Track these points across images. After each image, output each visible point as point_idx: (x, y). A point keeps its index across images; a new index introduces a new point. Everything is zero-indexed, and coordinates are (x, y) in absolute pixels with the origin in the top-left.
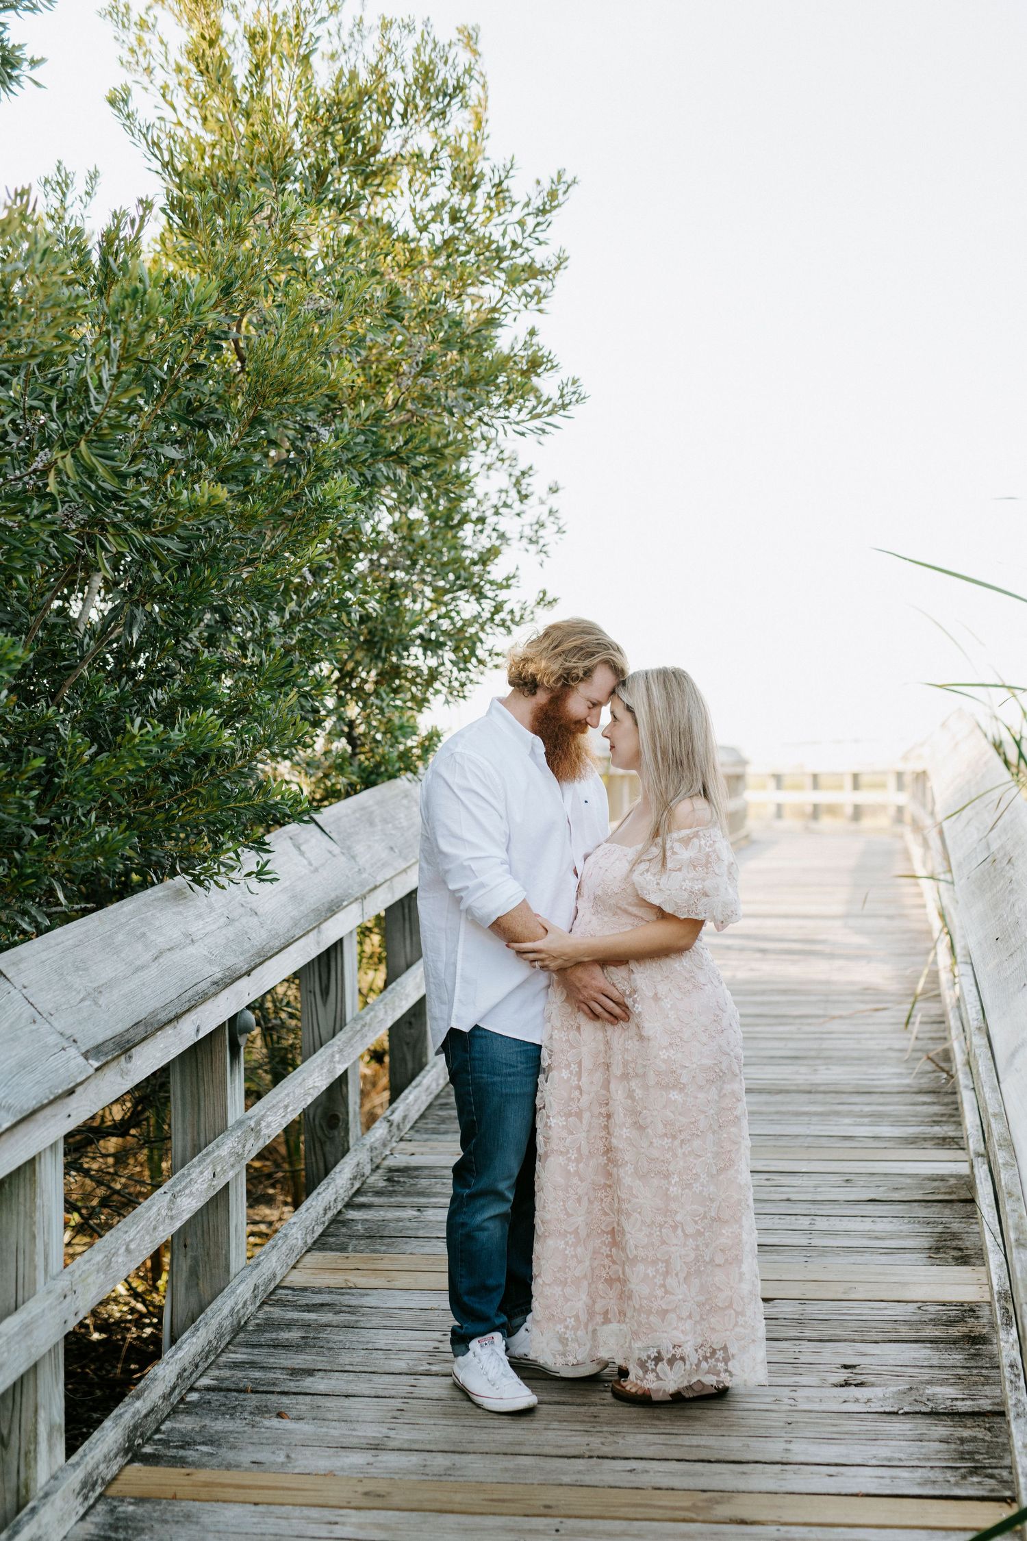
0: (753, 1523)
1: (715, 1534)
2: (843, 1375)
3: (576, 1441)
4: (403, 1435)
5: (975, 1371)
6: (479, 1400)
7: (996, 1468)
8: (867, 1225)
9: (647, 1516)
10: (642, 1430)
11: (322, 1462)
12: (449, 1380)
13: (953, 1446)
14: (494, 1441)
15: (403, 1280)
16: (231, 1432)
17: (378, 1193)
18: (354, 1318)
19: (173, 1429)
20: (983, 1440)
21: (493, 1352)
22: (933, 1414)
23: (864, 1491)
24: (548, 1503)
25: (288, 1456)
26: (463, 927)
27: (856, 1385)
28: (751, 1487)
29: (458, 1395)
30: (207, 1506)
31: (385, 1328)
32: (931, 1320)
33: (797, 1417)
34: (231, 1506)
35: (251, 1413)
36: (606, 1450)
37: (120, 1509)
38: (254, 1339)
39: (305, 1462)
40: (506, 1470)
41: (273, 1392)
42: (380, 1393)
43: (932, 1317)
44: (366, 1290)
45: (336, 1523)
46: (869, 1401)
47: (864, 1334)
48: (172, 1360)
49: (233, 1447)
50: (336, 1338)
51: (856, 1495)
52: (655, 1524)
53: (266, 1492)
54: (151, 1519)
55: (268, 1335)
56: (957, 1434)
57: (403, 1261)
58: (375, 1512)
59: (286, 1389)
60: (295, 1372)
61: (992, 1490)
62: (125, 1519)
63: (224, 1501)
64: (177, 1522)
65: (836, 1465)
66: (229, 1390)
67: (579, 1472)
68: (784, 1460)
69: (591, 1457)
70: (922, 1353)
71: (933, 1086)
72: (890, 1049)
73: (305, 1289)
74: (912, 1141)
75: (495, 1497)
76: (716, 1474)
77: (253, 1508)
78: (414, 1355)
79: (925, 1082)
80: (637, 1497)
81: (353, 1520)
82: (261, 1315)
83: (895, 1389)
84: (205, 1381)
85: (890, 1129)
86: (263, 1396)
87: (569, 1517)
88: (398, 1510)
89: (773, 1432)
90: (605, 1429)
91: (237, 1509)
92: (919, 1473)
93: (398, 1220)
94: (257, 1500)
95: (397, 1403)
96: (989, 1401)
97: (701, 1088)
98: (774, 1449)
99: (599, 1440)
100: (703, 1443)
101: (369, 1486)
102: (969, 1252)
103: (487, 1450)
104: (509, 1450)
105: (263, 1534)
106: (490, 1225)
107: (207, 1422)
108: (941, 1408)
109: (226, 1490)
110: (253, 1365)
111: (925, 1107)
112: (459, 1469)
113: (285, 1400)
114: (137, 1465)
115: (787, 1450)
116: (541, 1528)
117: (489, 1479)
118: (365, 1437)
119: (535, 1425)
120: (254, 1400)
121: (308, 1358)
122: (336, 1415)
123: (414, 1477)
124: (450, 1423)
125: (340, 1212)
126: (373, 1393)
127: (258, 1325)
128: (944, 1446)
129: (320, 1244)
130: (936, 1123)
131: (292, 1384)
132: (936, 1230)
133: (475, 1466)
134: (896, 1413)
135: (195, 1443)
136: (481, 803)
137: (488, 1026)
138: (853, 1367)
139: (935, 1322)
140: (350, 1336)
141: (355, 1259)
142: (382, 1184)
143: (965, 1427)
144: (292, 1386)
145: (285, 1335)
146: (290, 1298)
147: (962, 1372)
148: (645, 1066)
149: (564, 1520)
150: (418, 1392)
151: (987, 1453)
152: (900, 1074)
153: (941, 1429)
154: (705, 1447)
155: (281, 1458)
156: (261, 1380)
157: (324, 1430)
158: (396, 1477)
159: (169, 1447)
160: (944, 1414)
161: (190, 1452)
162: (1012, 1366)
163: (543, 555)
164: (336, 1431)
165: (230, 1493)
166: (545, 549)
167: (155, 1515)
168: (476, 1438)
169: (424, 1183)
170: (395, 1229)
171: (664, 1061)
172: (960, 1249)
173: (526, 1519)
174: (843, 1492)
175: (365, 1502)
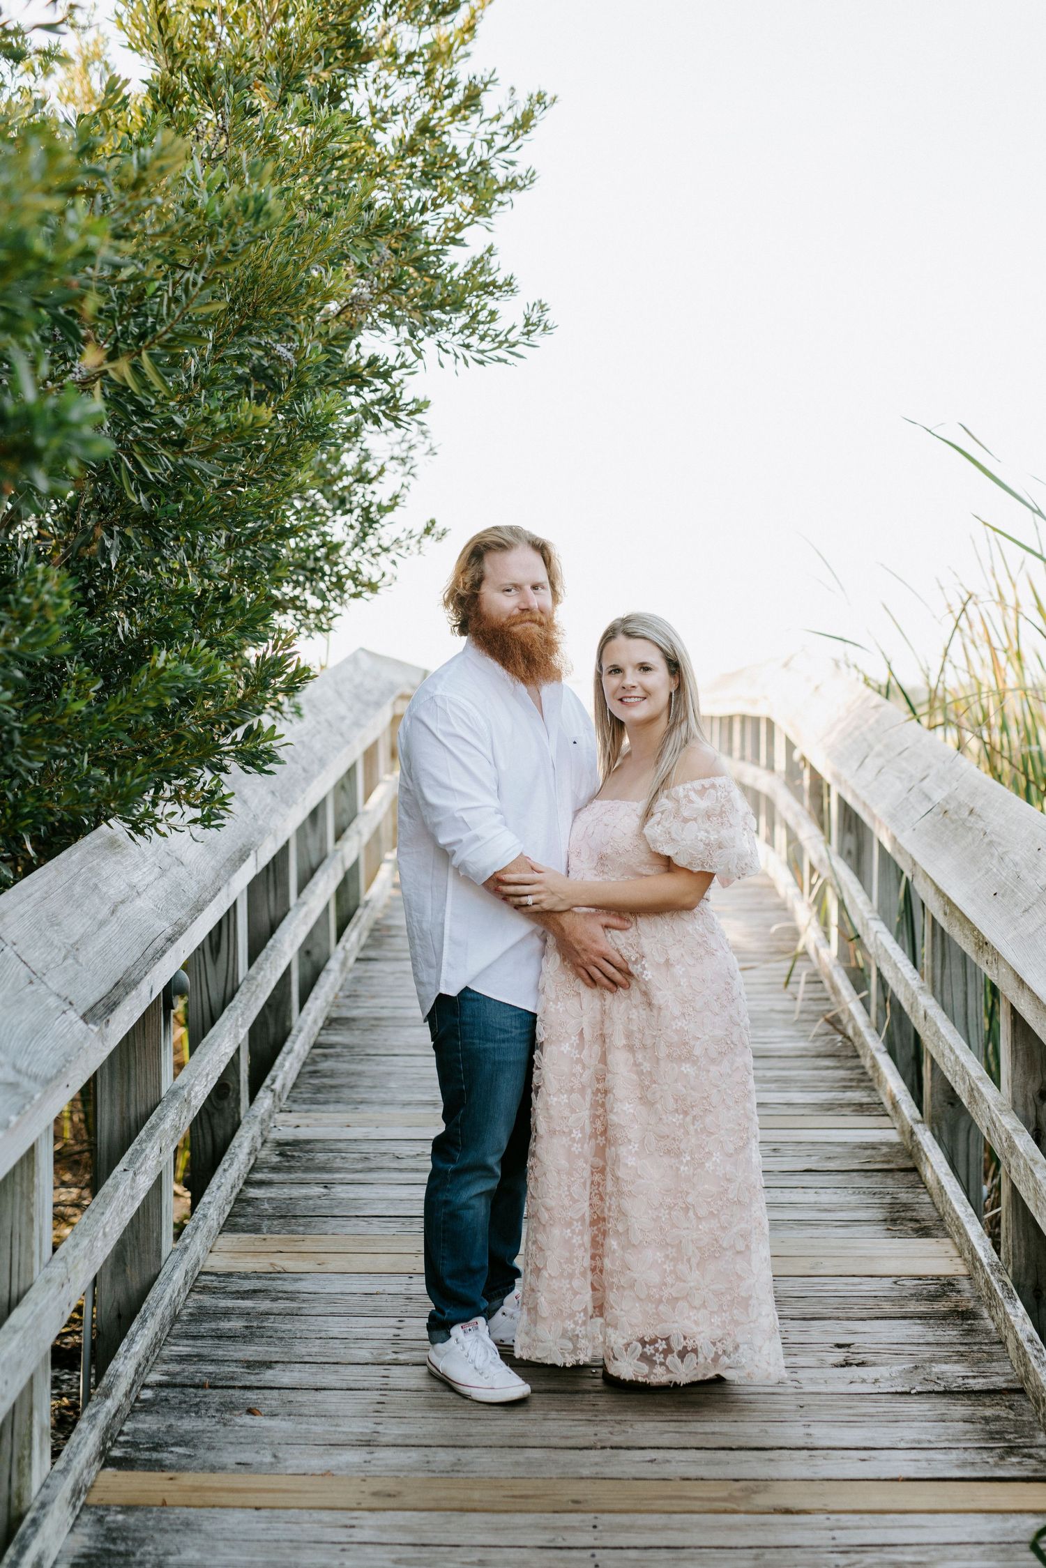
0: (799, 1512)
1: (763, 1525)
2: (840, 1356)
3: (583, 1431)
4: (392, 1431)
5: (975, 1348)
6: (466, 1390)
7: (1031, 1447)
8: (810, 1197)
9: (687, 1508)
10: (648, 1418)
11: (315, 1461)
12: (423, 1370)
13: (979, 1426)
14: (494, 1434)
15: (335, 1263)
16: (203, 1431)
17: (275, 1169)
18: (294, 1305)
19: (136, 1430)
20: (1007, 1419)
21: (479, 1338)
22: (947, 1393)
23: (904, 1475)
24: (575, 1498)
25: (275, 1456)
26: (451, 883)
27: (858, 1365)
28: (784, 1475)
29: (436, 1385)
30: (204, 1512)
31: (333, 1315)
32: (912, 1295)
33: (806, 1400)
34: (231, 1511)
35: (217, 1410)
36: (617, 1440)
37: (109, 1518)
38: (193, 1329)
39: (296, 1462)
40: (517, 1464)
41: (234, 1387)
42: (353, 1385)
43: (913, 1292)
44: (299, 1275)
45: (353, 1527)
46: (876, 1381)
47: (846, 1311)
48: (129, 1355)
49: (210, 1448)
50: (284, 1327)
51: (896, 1480)
52: (696, 1517)
53: (264, 1495)
54: (147, 1528)
55: (207, 1325)
56: (979, 1414)
57: (326, 1243)
58: (392, 1513)
59: (248, 1384)
60: (250, 1365)
61: (1036, 1471)
62: (118, 1529)
63: (222, 1507)
64: (178, 1531)
65: (865, 1449)
66: (184, 1386)
67: (596, 1464)
68: (810, 1445)
69: (603, 1448)
70: (914, 1330)
71: (829, 1049)
72: (772, 1011)
73: (229, 1275)
74: (828, 1108)
75: (516, 1493)
76: (741, 1462)
77: (256, 1513)
78: (376, 1344)
79: (820, 1045)
80: (668, 1489)
81: (371, 1523)
82: (190, 1303)
83: (900, 1368)
84: (154, 1377)
85: (800, 1095)
86: (225, 1392)
87: (603, 1512)
88: (415, 1510)
89: (786, 1416)
90: (608, 1418)
91: (239, 1515)
92: (954, 1455)
93: (307, 1198)
94: (258, 1504)
95: (375, 1396)
96: (1002, 1379)
97: (713, 1061)
98: (794, 1433)
99: (606, 1430)
100: (717, 1429)
101: (377, 1486)
102: (927, 1223)
103: (489, 1443)
104: (515, 1442)
105: (277, 1541)
106: (475, 1202)
107: (172, 1421)
108: (954, 1387)
109: (221, 1494)
110: (201, 1358)
111: (829, 1072)
112: (466, 1465)
113: (251, 1395)
114: (109, 1470)
115: (809, 1435)
116: (577, 1524)
117: (503, 1475)
118: (352, 1433)
119: (532, 1415)
120: (216, 1396)
121: (260, 1349)
122: (312, 1411)
123: (421, 1475)
124: (440, 1415)
125: (241, 1191)
126: (345, 1386)
127: (191, 1314)
128: (968, 1426)
129: (230, 1225)
130: (846, 1088)
131: (252, 1377)
132: (885, 1201)
133: (484, 1462)
134: (908, 1393)
135: (167, 1444)
136: (468, 749)
137: (479, 988)
138: (849, 1346)
139: (917, 1297)
140: (298, 1325)
141: (275, 1241)
142: (275, 1159)
143: (984, 1405)
144: (252, 1380)
145: (225, 1325)
146: (216, 1284)
147: (962, 1348)
148: (654, 1037)
149: (598, 1515)
150: (392, 1383)
151: (1016, 1432)
152: (791, 1037)
153: (960, 1409)
154: (721, 1433)
155: (268, 1459)
156: (217, 1374)
157: (304, 1426)
158: (402, 1475)
159: (140, 1450)
160: (958, 1392)
161: (165, 1455)
162: (1031, 1341)
163: (410, 477)
164: (319, 1428)
165: (226, 1498)
166: (413, 471)
167: (151, 1523)
168: (474, 1431)
169: (321, 1157)
170: (306, 1208)
171: (676, 1031)
172: (917, 1221)
173: (557, 1515)
174: (883, 1476)
175: (376, 1503)
